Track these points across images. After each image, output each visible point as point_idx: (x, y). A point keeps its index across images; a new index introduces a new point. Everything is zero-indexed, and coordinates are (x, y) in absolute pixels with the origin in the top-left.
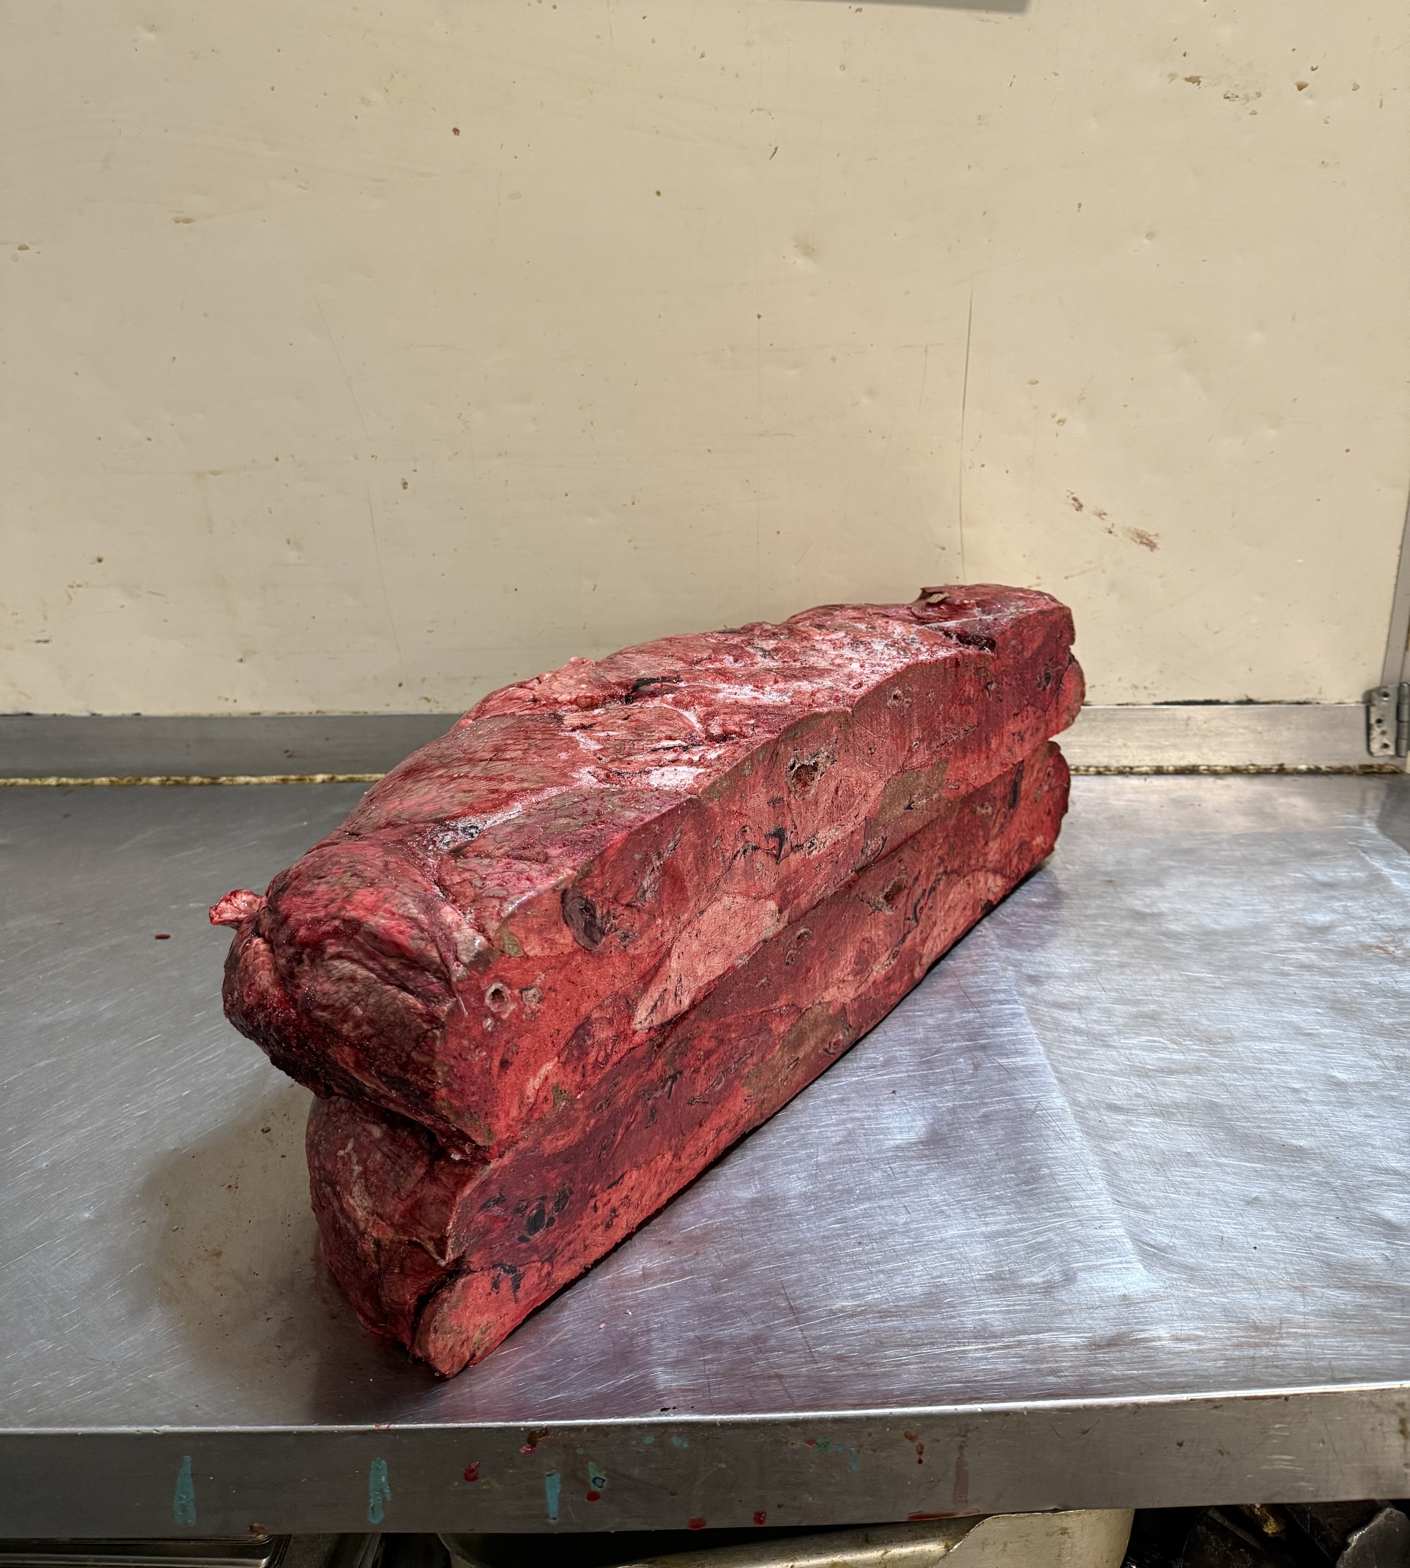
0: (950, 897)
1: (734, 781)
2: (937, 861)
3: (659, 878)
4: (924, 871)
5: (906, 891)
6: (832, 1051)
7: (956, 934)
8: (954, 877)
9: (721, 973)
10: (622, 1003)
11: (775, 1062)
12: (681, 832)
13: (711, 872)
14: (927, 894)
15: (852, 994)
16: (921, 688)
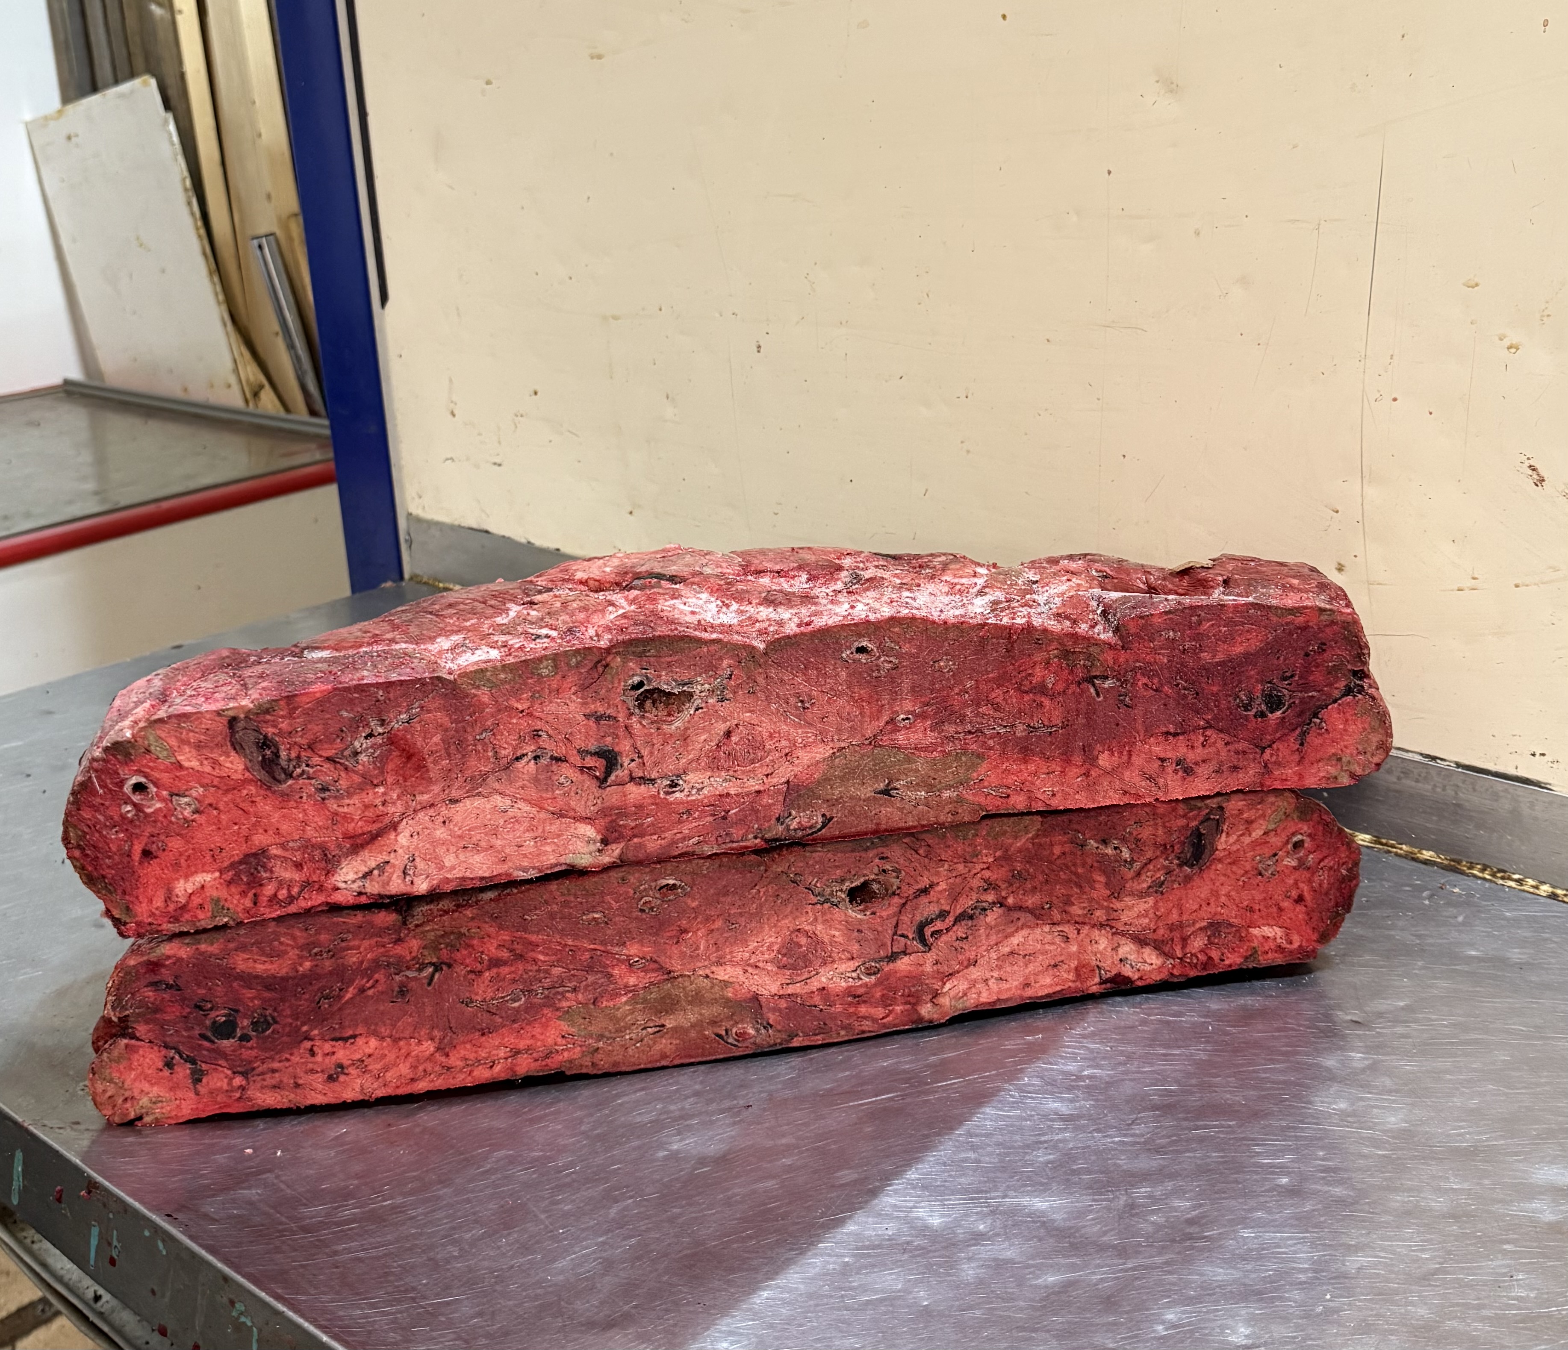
0: (1016, 940)
1: (520, 676)
2: (976, 883)
3: (381, 745)
4: (943, 886)
5: (896, 900)
6: (730, 1040)
7: (1029, 993)
8: (1025, 917)
9: (486, 875)
10: (317, 855)
11: (619, 1014)
12: (422, 708)
13: (472, 762)
14: (950, 920)
15: (774, 988)
16: (920, 648)
